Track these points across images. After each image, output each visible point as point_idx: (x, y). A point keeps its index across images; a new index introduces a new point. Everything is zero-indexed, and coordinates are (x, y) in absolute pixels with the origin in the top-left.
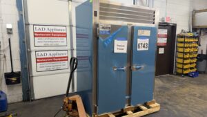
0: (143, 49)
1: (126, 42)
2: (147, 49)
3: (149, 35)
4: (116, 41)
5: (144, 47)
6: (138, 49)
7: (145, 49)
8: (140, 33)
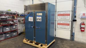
0: (39, 21)
1: (33, 18)
2: (41, 21)
3: (42, 15)
4: (29, 17)
5: (40, 20)
6: (37, 21)
7: (40, 21)
8: (38, 14)
